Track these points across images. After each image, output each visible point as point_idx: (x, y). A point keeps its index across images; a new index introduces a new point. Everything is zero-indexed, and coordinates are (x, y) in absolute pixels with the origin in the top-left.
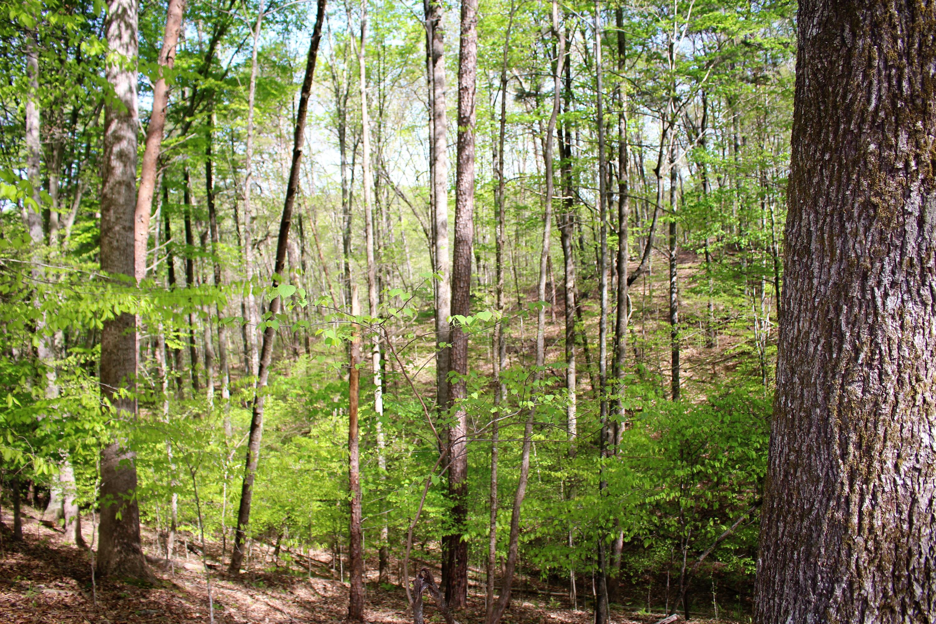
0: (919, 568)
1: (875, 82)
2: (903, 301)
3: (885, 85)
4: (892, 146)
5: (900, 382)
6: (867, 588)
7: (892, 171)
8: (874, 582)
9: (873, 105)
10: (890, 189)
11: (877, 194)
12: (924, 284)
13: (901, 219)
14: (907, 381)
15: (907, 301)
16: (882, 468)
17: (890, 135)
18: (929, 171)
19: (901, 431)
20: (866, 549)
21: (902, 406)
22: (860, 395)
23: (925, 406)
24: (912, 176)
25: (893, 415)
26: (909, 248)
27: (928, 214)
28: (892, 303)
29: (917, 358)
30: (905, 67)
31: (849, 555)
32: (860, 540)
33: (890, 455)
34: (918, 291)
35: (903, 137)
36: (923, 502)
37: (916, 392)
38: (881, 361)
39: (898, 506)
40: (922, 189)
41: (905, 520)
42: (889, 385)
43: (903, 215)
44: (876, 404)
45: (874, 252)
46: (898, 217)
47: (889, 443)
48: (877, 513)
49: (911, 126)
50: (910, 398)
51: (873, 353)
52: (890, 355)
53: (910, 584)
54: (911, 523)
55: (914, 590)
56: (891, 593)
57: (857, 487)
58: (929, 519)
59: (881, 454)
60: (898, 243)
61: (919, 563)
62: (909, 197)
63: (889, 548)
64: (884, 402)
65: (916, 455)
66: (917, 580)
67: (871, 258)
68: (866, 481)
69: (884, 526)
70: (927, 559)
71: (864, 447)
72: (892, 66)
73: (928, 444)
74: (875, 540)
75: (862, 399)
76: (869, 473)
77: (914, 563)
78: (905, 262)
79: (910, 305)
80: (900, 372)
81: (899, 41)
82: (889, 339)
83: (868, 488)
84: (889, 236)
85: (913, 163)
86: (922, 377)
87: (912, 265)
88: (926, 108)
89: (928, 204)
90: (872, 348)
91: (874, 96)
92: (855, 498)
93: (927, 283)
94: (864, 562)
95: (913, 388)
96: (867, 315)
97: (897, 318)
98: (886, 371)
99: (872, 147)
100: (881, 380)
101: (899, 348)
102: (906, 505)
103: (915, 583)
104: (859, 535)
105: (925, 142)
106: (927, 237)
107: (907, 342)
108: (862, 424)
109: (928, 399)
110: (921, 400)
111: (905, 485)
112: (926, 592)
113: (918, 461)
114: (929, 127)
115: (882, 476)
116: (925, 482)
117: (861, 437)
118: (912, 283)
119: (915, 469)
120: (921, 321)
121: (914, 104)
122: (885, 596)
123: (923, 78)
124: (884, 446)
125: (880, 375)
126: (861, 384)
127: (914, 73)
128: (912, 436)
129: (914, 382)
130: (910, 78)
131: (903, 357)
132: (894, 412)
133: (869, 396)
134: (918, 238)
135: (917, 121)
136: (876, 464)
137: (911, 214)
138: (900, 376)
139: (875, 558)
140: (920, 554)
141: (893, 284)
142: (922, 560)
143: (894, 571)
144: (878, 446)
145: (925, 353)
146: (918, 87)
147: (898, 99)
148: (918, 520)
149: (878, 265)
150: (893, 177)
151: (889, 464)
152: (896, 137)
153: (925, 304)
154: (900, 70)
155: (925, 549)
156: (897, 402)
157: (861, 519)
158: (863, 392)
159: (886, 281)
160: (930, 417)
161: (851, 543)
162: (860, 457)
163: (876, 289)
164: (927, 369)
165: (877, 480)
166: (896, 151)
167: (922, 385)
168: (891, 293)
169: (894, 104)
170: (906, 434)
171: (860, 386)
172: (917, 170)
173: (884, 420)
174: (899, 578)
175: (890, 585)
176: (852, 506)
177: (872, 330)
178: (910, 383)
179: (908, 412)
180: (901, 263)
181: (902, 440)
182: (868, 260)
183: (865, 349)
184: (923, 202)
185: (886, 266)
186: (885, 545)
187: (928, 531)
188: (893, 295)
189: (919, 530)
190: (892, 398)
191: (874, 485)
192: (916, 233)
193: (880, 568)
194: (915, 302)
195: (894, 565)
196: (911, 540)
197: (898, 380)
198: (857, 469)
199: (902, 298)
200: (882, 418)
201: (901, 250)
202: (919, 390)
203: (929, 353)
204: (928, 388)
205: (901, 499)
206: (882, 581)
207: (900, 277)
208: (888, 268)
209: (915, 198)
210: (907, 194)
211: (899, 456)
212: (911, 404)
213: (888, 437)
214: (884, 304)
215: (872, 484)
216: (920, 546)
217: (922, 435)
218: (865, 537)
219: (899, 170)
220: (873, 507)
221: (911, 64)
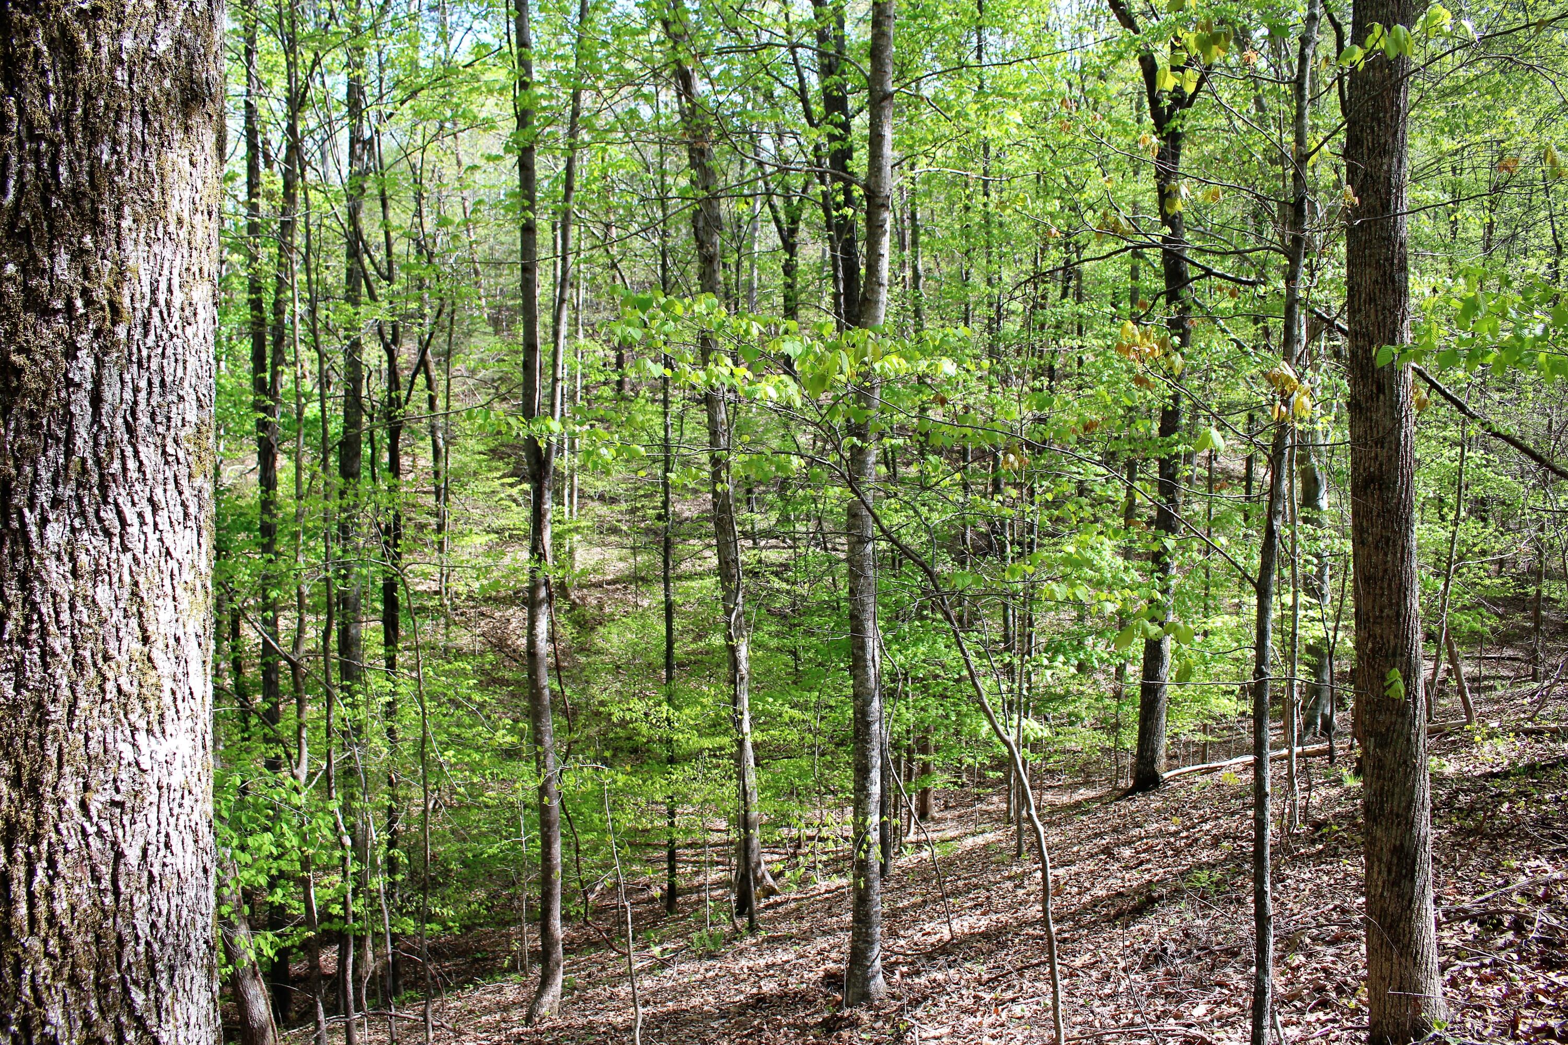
0: (138, 962)
1: (14, 159)
2: (73, 530)
3: (31, 166)
4: (44, 271)
5: (78, 664)
6: (54, 1021)
7: (47, 313)
8: (65, 1006)
9: (11, 197)
10: (43, 343)
11: (20, 350)
12: (106, 502)
13: (63, 394)
14: (89, 660)
15: (80, 530)
16: (60, 812)
17: (40, 253)
18: (104, 319)
19: (86, 745)
20: (47, 954)
21: (83, 704)
22: (10, 693)
23: (122, 700)
24: (78, 326)
25: (70, 721)
26: (79, 442)
27: (106, 388)
28: (55, 533)
29: (102, 622)
30: (61, 142)
31: (18, 972)
32: (35, 944)
33: (71, 789)
34: (97, 513)
35: (63, 258)
36: (133, 855)
37: (105, 679)
38: (44, 633)
39: (93, 870)
40: (95, 345)
41: (106, 889)
42: (59, 671)
43: (67, 388)
44: (39, 705)
45: (20, 449)
46: (58, 391)
47: (67, 769)
48: (60, 888)
49: (75, 240)
50: (96, 689)
51: (28, 620)
52: (58, 622)
53: (126, 991)
54: (117, 893)
55: (133, 1000)
56: (96, 1016)
57: (20, 854)
58: (145, 879)
59: (55, 788)
60: (61, 434)
61: (136, 954)
62: (76, 358)
63: (86, 943)
64: (54, 700)
65: (115, 780)
66: (136, 983)
67: (16, 459)
68: (36, 839)
69: (73, 908)
70: (148, 943)
71: (25, 783)
72: (41, 138)
73: (131, 759)
74: (60, 935)
75: (15, 700)
76: (39, 824)
77: (128, 956)
78: (72, 465)
79: (86, 536)
80: (75, 648)
81: (52, 98)
82: (54, 595)
83: (38, 851)
84: (45, 422)
85: (79, 303)
86: (113, 652)
87: (84, 471)
88: (97, 216)
89: (106, 371)
90: (27, 611)
91: (12, 183)
92: (20, 872)
93: (111, 500)
94: (45, 978)
95: (99, 671)
96: (14, 557)
97: (66, 559)
98: (52, 648)
99: (11, 269)
100: (46, 666)
101: (72, 608)
102: (107, 864)
103: (133, 988)
104: (32, 933)
105: (98, 271)
106: (107, 424)
107: (85, 598)
108: (19, 742)
109: (126, 687)
110: (115, 690)
111: (100, 833)
112: (152, 996)
113: (117, 790)
114: (103, 246)
115: (62, 826)
116: (133, 822)
117: (19, 767)
118: (86, 500)
119: (114, 803)
120: (103, 561)
121: (79, 206)
122: (88, 1024)
123: (92, 166)
124: (60, 776)
125: (43, 657)
126: (11, 674)
127: (79, 156)
128: (105, 751)
129: (100, 662)
130: (70, 162)
131: (80, 622)
132: (71, 714)
133: (27, 694)
134: (92, 425)
135: (83, 235)
136: (50, 809)
137: (79, 386)
138: (77, 654)
139: (62, 966)
140: (137, 938)
141: (56, 502)
142: (141, 949)
143: (97, 978)
144: (49, 776)
145: (115, 613)
146: (84, 179)
147: (54, 193)
148: (127, 886)
149: (28, 469)
150: (48, 322)
151: (72, 803)
152: (52, 257)
153: (108, 534)
154: (55, 145)
155: (143, 929)
156: (76, 698)
157: (32, 905)
158: (17, 689)
159: (43, 498)
160: (130, 716)
161: (20, 950)
162: (21, 801)
163: (26, 511)
164: (119, 640)
165: (53, 835)
166: (50, 280)
167: (113, 665)
168: (52, 517)
169: (46, 202)
170: (95, 747)
171: (10, 679)
172: (86, 314)
173: (56, 732)
174: (106, 987)
175: (93, 1003)
176: (14, 887)
177: (24, 582)
178: (95, 664)
179: (95, 713)
180: (66, 468)
181: (89, 759)
182: (11, 463)
183: (14, 614)
184: (98, 369)
185: (43, 472)
186: (77, 940)
187: (145, 898)
188: (57, 520)
189: (131, 900)
190: (67, 692)
191: (50, 844)
192: (88, 419)
193: (74, 981)
194: (93, 530)
195: (97, 969)
196: (119, 920)
197: (74, 662)
198: (18, 821)
199: (72, 525)
200: (51, 728)
201: (66, 445)
202: (110, 675)
203: (122, 614)
204: (124, 670)
205: (97, 857)
206: (79, 1000)
207: (66, 491)
208: (45, 475)
209: (86, 361)
210: (71, 352)
211: (86, 787)
212: (99, 698)
213: (66, 757)
214: (41, 536)
215: (45, 842)
216: (135, 927)
217: (122, 746)
218: (43, 934)
219: (57, 312)
220: (51, 880)
221: (71, 140)
